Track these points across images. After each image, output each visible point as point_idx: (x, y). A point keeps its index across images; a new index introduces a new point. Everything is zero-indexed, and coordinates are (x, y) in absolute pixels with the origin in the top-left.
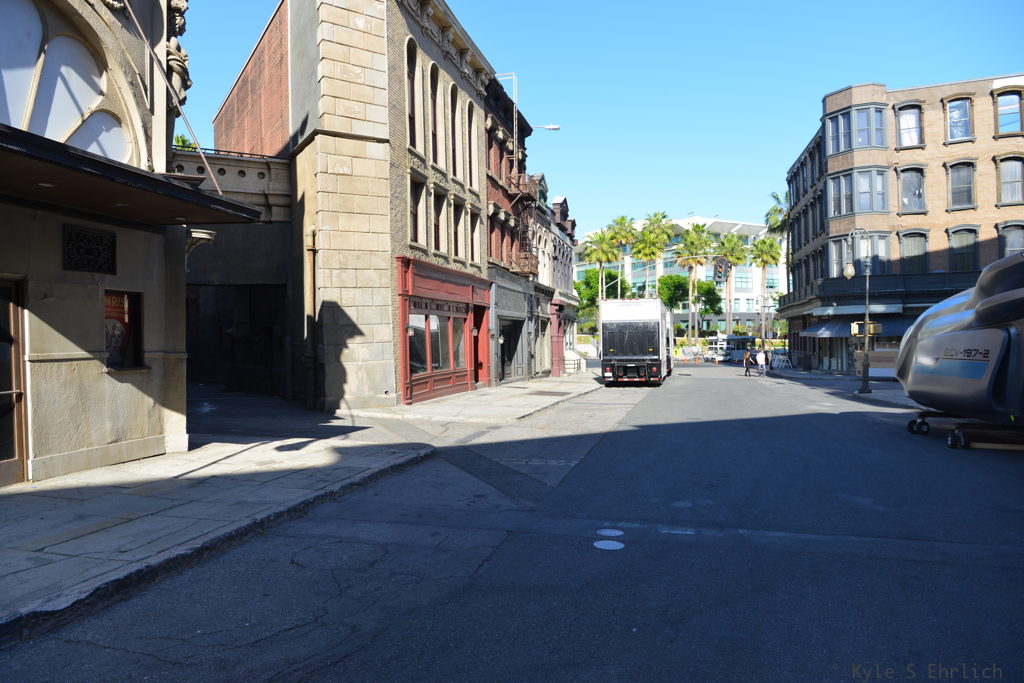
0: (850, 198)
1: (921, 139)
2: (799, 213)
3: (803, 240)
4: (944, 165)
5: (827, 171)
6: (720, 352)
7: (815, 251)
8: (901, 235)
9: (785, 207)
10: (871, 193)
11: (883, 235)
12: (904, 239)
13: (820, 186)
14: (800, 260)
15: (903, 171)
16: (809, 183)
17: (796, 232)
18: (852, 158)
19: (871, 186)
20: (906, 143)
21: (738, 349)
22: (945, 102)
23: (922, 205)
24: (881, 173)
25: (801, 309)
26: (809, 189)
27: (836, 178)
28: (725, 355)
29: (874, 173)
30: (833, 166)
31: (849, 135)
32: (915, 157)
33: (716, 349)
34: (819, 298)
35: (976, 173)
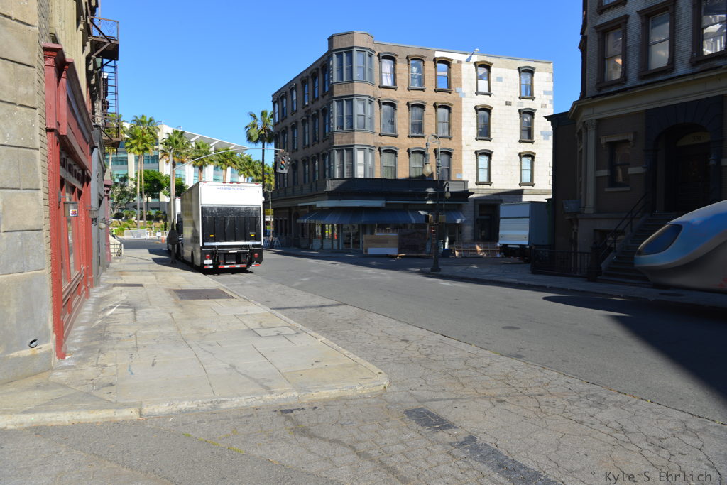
0: (351, 118)
1: (395, 83)
4: (408, 104)
5: (332, 94)
8: (381, 150)
9: (260, 124)
10: (364, 116)
11: (371, 149)
12: (383, 154)
15: (384, 104)
16: (301, 105)
18: (353, 87)
19: (365, 111)
20: (385, 84)
22: (410, 59)
23: (394, 130)
24: (371, 102)
27: (340, 101)
29: (367, 101)
30: (338, 91)
31: (351, 69)
32: (391, 95)
34: (327, 193)
35: (425, 113)
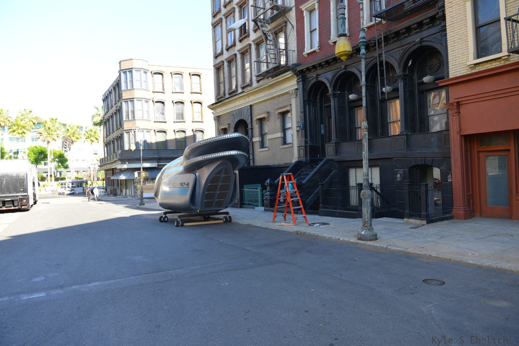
0: (133, 112)
1: (163, 90)
2: (109, 117)
3: (111, 131)
4: (173, 102)
5: (122, 97)
6: (68, 189)
7: (117, 137)
8: (156, 131)
9: (102, 113)
10: (142, 110)
11: (148, 131)
12: (157, 133)
13: (119, 104)
14: (110, 141)
15: (156, 102)
16: (114, 102)
17: (108, 126)
18: (134, 93)
19: (142, 107)
20: (157, 90)
21: (78, 187)
22: (173, 74)
23: (164, 118)
24: (147, 102)
25: (111, 165)
26: (114, 105)
27: (126, 101)
28: (71, 191)
29: (144, 101)
30: (125, 95)
31: (132, 81)
32: (161, 97)
33: (65, 187)
34: (119, 160)
35: (185, 107)
